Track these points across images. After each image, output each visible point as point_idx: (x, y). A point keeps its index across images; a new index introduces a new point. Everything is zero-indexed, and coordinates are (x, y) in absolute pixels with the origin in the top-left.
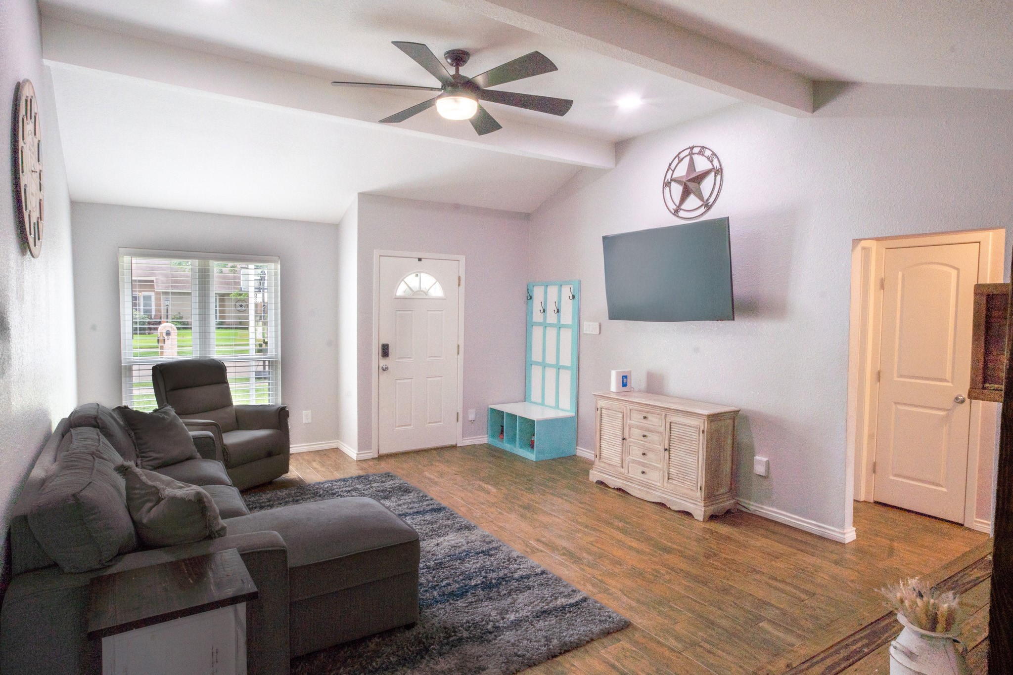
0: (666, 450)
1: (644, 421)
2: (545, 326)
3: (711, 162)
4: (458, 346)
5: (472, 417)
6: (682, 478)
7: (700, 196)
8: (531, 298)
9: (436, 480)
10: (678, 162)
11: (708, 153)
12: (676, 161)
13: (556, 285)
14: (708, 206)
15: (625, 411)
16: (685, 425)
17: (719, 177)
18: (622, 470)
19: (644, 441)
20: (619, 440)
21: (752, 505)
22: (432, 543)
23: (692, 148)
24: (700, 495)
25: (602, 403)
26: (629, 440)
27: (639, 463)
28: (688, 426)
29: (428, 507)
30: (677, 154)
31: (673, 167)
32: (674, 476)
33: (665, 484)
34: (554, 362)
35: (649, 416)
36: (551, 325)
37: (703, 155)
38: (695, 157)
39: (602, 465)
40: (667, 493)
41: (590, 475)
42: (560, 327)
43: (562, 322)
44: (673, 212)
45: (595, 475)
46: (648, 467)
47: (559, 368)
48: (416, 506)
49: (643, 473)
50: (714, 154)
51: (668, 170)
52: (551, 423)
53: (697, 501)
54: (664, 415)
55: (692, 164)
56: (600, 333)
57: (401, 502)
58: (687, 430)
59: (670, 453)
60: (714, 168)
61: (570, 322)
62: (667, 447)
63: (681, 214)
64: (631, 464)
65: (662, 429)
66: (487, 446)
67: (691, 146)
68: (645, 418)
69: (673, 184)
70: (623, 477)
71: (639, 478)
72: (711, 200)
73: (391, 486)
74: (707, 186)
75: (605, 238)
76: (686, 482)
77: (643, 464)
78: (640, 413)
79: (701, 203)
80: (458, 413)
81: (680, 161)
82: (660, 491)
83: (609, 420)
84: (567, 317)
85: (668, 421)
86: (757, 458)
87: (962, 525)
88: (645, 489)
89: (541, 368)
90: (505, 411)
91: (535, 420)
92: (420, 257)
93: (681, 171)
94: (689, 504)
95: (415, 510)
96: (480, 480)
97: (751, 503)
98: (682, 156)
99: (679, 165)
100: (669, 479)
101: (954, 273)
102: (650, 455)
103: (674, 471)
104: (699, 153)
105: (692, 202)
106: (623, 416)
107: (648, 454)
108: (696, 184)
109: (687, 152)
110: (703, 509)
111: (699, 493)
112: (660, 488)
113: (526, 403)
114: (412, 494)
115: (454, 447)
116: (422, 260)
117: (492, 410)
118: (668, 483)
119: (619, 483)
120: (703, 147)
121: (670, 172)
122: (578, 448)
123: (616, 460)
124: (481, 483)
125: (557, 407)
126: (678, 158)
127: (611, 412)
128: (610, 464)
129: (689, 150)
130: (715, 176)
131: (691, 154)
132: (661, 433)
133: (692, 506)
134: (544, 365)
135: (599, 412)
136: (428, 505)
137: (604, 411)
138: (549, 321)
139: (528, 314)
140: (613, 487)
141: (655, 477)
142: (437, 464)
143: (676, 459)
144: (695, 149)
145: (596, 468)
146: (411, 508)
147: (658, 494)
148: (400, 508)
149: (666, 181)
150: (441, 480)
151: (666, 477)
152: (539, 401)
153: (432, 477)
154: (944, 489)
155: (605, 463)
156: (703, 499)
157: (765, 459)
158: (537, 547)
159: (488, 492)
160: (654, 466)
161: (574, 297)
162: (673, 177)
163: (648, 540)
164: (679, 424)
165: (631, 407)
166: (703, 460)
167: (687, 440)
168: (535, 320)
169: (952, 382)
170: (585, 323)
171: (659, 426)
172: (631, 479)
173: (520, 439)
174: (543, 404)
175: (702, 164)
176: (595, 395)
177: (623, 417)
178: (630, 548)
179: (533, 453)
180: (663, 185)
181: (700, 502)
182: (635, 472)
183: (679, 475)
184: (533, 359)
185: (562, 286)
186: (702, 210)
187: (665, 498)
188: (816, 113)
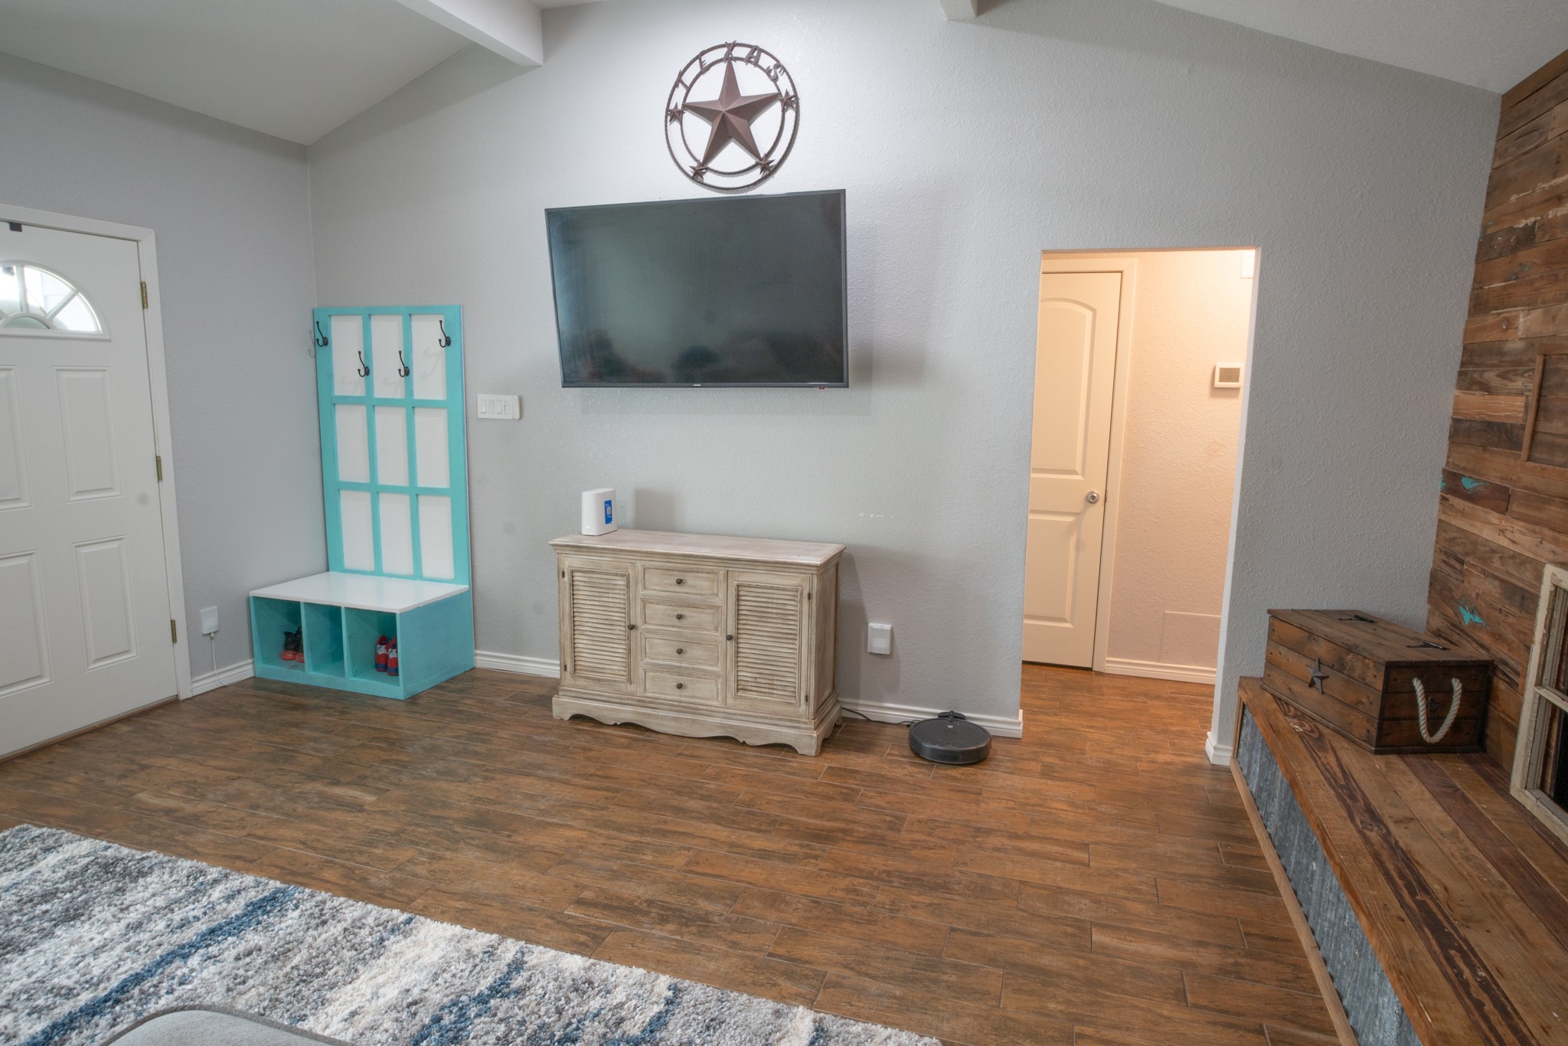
0: (729, 638)
1: (678, 589)
2: (371, 404)
3: (775, 80)
4: (158, 460)
5: (209, 624)
6: (767, 686)
7: (750, 147)
8: (326, 342)
9: (189, 808)
10: (699, 70)
11: (766, 61)
12: (696, 68)
13: (398, 314)
14: (768, 169)
15: (630, 572)
16: (772, 588)
17: (790, 114)
18: (631, 688)
19: (680, 627)
20: (620, 630)
21: (862, 705)
22: (335, 1019)
23: (731, 46)
24: (805, 710)
25: (571, 561)
26: (642, 627)
27: (670, 669)
28: (778, 589)
29: (233, 904)
30: (698, 53)
31: (688, 78)
32: (750, 684)
33: (730, 701)
34: (402, 481)
35: (690, 579)
36: (388, 403)
37: (756, 64)
38: (738, 66)
39: (581, 682)
40: (736, 717)
41: (554, 707)
42: (412, 406)
43: (417, 396)
44: (692, 175)
45: (564, 706)
46: (690, 675)
47: (415, 493)
48: (196, 913)
49: (680, 686)
50: (778, 65)
51: (676, 86)
52: (432, 613)
53: (799, 722)
54: (722, 573)
55: (730, 80)
56: (521, 417)
57: (133, 916)
58: (775, 596)
59: (738, 643)
60: (780, 94)
61: (438, 393)
62: (731, 631)
63: (709, 178)
64: (650, 674)
65: (719, 601)
66: (257, 684)
67: (730, 41)
68: (680, 582)
69: (688, 116)
70: (632, 699)
71: (669, 697)
72: (776, 157)
73: (61, 873)
74: (764, 128)
75: (552, 215)
76: (775, 692)
77: (679, 671)
78: (668, 572)
79: (752, 161)
80: (173, 623)
81: (704, 70)
82: (721, 715)
83: (592, 594)
84: (431, 382)
85: (733, 584)
86: (873, 625)
87: (1089, 670)
88: (689, 716)
89: (366, 497)
90: (301, 601)
91: (397, 612)
92: (16, 218)
93: (709, 89)
94: (785, 730)
95: (202, 927)
96: (310, 778)
97: (862, 702)
98: (708, 59)
99: (702, 77)
100: (738, 690)
101: (1089, 314)
102: (693, 652)
103: (749, 675)
104: (748, 60)
105: (733, 156)
106: (628, 582)
107: (688, 650)
108: (744, 121)
109: (721, 53)
110: (815, 735)
111: (803, 707)
112: (722, 710)
113: (330, 573)
114: (153, 878)
115: (172, 704)
116: (23, 227)
117: (257, 599)
118: (736, 697)
119: (628, 713)
120: (755, 48)
121: (681, 91)
122: (478, 652)
123: (616, 667)
124: (319, 786)
125: (417, 575)
126: (701, 63)
127: (599, 576)
128: (599, 680)
129: (725, 50)
130: (784, 111)
131: (729, 59)
132: (718, 608)
133: (792, 731)
134: (374, 490)
135: (566, 578)
136: (229, 898)
137: (578, 577)
138: (379, 393)
139: (322, 376)
140: (613, 723)
141: (707, 692)
142: (159, 761)
143: (753, 651)
144: (736, 49)
145: (564, 690)
146: (181, 927)
147: (718, 720)
148: (144, 936)
149: (672, 107)
150: (201, 807)
151: (732, 685)
152: (368, 564)
153: (171, 803)
154: (1069, 625)
155: (586, 678)
156: (811, 717)
157: (888, 627)
158: (593, 921)
159: (358, 808)
160: (706, 671)
161: (448, 342)
162: (688, 101)
163: (772, 825)
164: (757, 587)
165: (648, 564)
166: (809, 648)
167: (774, 616)
168: (339, 390)
169: (1083, 474)
170: (481, 397)
171: (713, 594)
172: (651, 702)
173: (353, 658)
174: (378, 571)
175: (752, 83)
176: (552, 545)
177: (628, 586)
178: (764, 854)
179: (398, 684)
180: (666, 118)
181: (805, 723)
182: (661, 688)
183: (758, 680)
184: (341, 479)
185: (413, 317)
186: (756, 174)
187: (732, 727)
188: (982, 17)
